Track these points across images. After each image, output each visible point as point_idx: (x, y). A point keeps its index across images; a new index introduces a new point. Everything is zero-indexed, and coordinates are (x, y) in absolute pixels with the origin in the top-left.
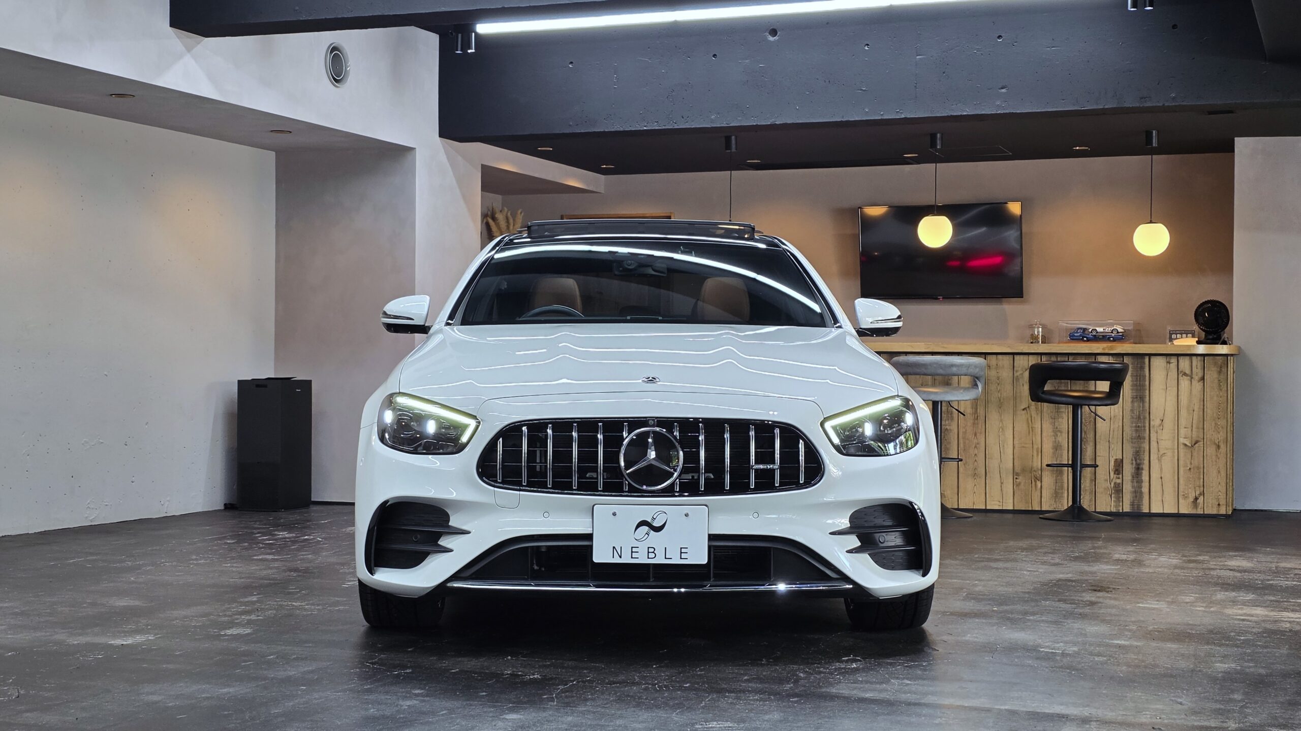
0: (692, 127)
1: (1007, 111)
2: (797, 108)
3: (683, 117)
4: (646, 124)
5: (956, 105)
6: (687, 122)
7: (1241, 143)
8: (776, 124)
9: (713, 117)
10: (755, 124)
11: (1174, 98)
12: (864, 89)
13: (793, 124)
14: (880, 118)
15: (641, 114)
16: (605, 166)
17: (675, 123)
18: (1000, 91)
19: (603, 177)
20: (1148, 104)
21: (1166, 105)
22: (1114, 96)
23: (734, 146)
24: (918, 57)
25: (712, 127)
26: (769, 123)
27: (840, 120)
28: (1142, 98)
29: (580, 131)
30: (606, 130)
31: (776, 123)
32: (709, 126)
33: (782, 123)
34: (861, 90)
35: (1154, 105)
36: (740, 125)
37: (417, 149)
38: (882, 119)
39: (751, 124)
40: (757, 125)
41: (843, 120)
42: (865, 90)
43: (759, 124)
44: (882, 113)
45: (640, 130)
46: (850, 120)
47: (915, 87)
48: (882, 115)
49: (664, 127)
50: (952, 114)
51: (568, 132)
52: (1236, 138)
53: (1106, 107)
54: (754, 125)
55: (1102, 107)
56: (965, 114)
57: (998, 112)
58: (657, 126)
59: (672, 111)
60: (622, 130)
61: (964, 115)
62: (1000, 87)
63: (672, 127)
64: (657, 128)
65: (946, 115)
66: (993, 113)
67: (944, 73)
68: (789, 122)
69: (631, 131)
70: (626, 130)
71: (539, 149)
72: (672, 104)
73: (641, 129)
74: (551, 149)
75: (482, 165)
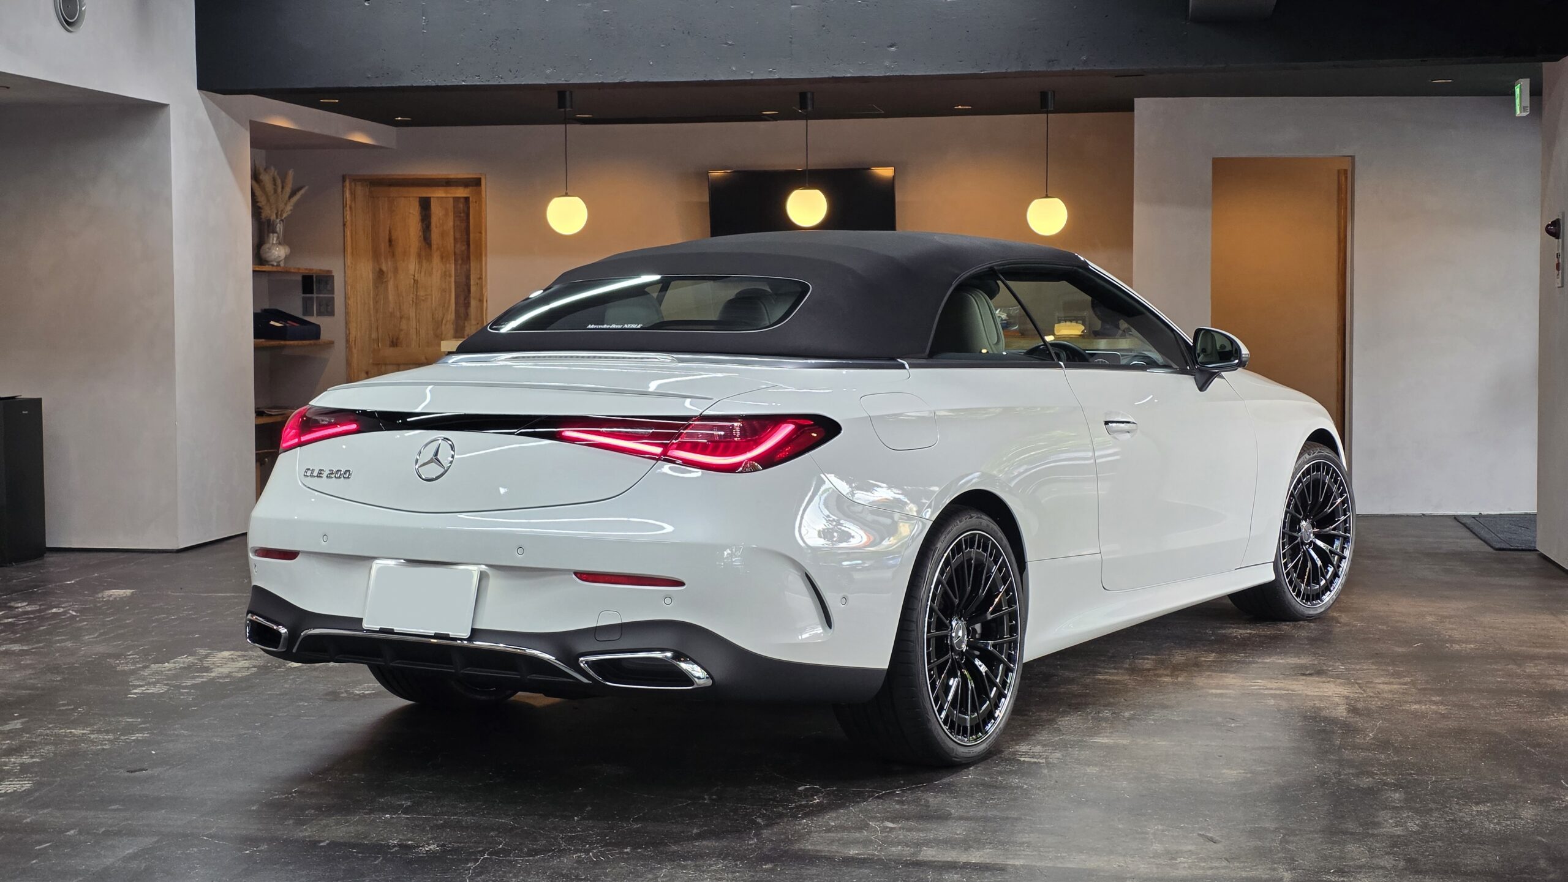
0: (523, 83)
1: (897, 74)
2: (651, 63)
3: (511, 72)
4: (464, 79)
5: (839, 64)
6: (516, 77)
7: (1143, 106)
8: (625, 83)
9: (548, 71)
10: (600, 81)
11: (1085, 62)
12: (730, 42)
13: (646, 82)
14: (749, 78)
15: (458, 65)
16: (399, 118)
17: (502, 78)
18: (888, 49)
19: (394, 129)
20: (1056, 68)
21: (1077, 68)
22: (1017, 58)
23: (568, 103)
24: (793, 7)
25: (547, 84)
26: (618, 81)
27: (702, 80)
28: (1050, 62)
29: (380, 86)
30: (414, 85)
31: (627, 81)
32: (544, 83)
33: (632, 81)
34: (727, 44)
35: (1063, 69)
36: (581, 82)
37: (171, 106)
38: (752, 79)
39: (596, 82)
40: (602, 84)
41: (706, 79)
42: (730, 45)
43: (605, 82)
44: (752, 72)
45: (457, 85)
46: (715, 79)
47: (791, 42)
48: (752, 75)
49: (487, 83)
50: (834, 76)
51: (366, 86)
52: (1135, 99)
53: (1009, 71)
54: (598, 83)
55: (1004, 71)
56: (849, 75)
57: (887, 74)
58: (480, 81)
59: (497, 63)
60: (434, 85)
61: (847, 77)
62: (889, 45)
63: (496, 83)
64: (478, 84)
65: (827, 76)
66: (881, 75)
67: (824, 26)
68: (642, 80)
69: (446, 86)
70: (439, 85)
71: (321, 100)
72: (497, 54)
73: (459, 84)
74: (337, 101)
75: (251, 122)
